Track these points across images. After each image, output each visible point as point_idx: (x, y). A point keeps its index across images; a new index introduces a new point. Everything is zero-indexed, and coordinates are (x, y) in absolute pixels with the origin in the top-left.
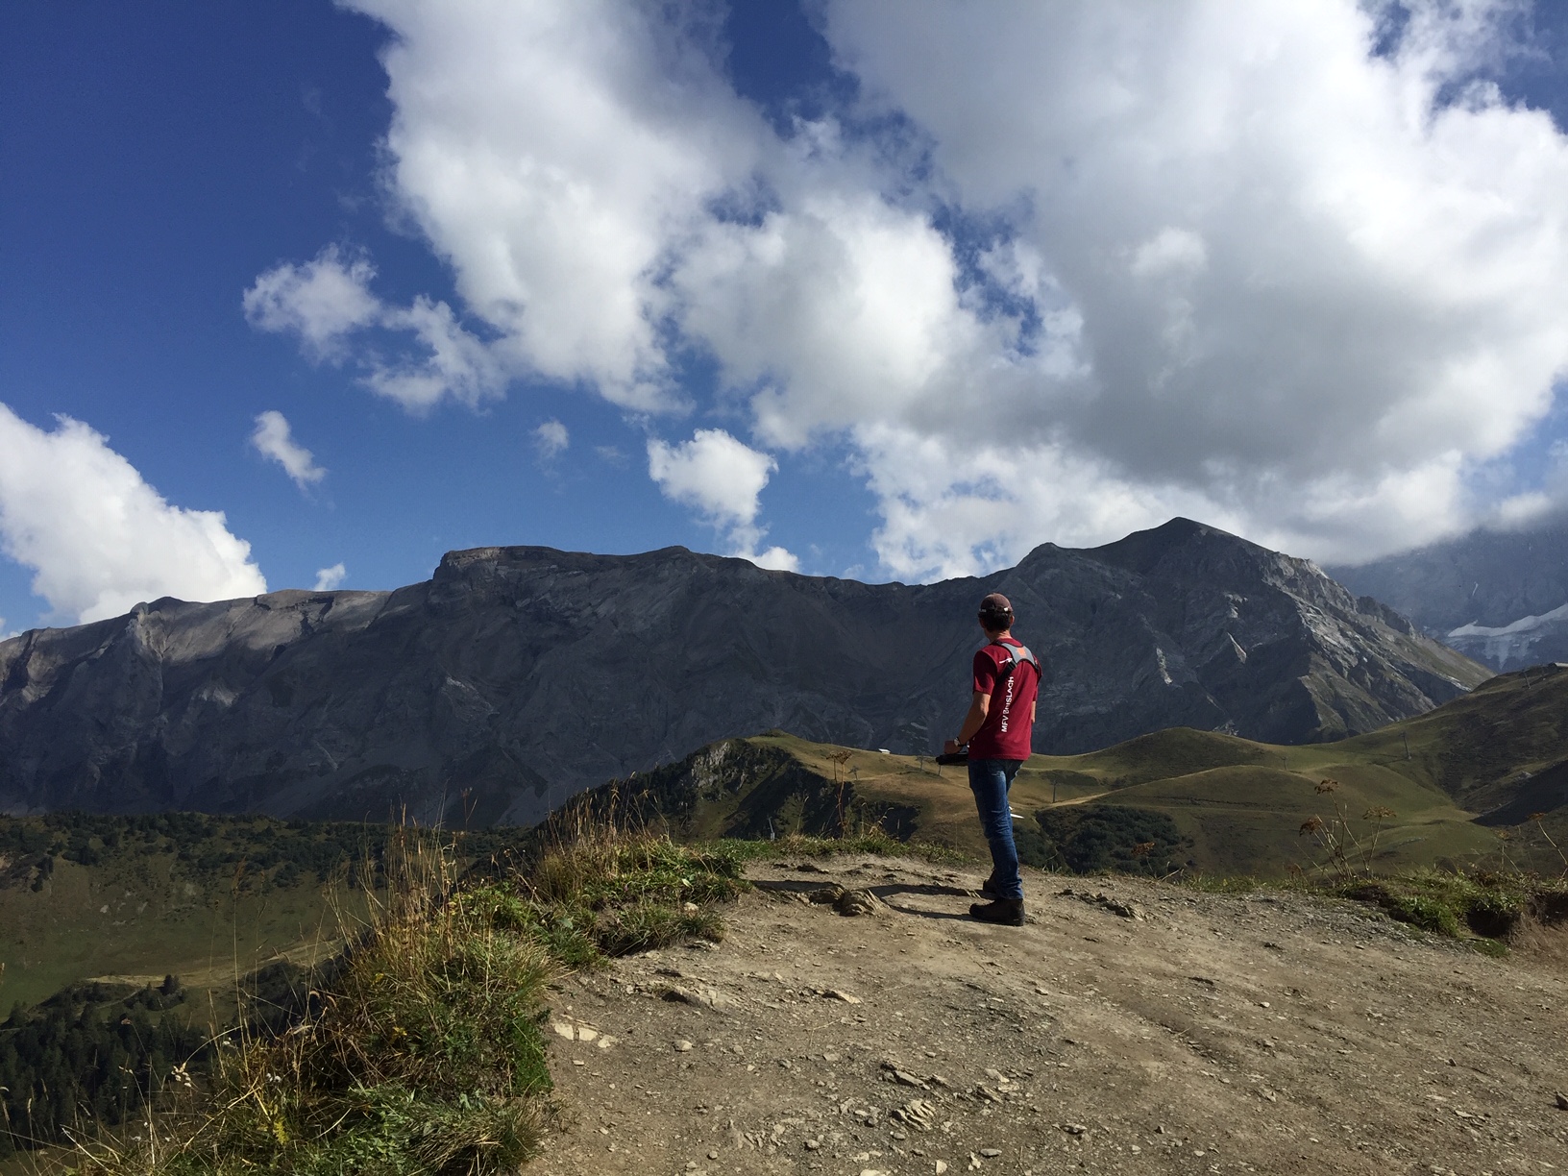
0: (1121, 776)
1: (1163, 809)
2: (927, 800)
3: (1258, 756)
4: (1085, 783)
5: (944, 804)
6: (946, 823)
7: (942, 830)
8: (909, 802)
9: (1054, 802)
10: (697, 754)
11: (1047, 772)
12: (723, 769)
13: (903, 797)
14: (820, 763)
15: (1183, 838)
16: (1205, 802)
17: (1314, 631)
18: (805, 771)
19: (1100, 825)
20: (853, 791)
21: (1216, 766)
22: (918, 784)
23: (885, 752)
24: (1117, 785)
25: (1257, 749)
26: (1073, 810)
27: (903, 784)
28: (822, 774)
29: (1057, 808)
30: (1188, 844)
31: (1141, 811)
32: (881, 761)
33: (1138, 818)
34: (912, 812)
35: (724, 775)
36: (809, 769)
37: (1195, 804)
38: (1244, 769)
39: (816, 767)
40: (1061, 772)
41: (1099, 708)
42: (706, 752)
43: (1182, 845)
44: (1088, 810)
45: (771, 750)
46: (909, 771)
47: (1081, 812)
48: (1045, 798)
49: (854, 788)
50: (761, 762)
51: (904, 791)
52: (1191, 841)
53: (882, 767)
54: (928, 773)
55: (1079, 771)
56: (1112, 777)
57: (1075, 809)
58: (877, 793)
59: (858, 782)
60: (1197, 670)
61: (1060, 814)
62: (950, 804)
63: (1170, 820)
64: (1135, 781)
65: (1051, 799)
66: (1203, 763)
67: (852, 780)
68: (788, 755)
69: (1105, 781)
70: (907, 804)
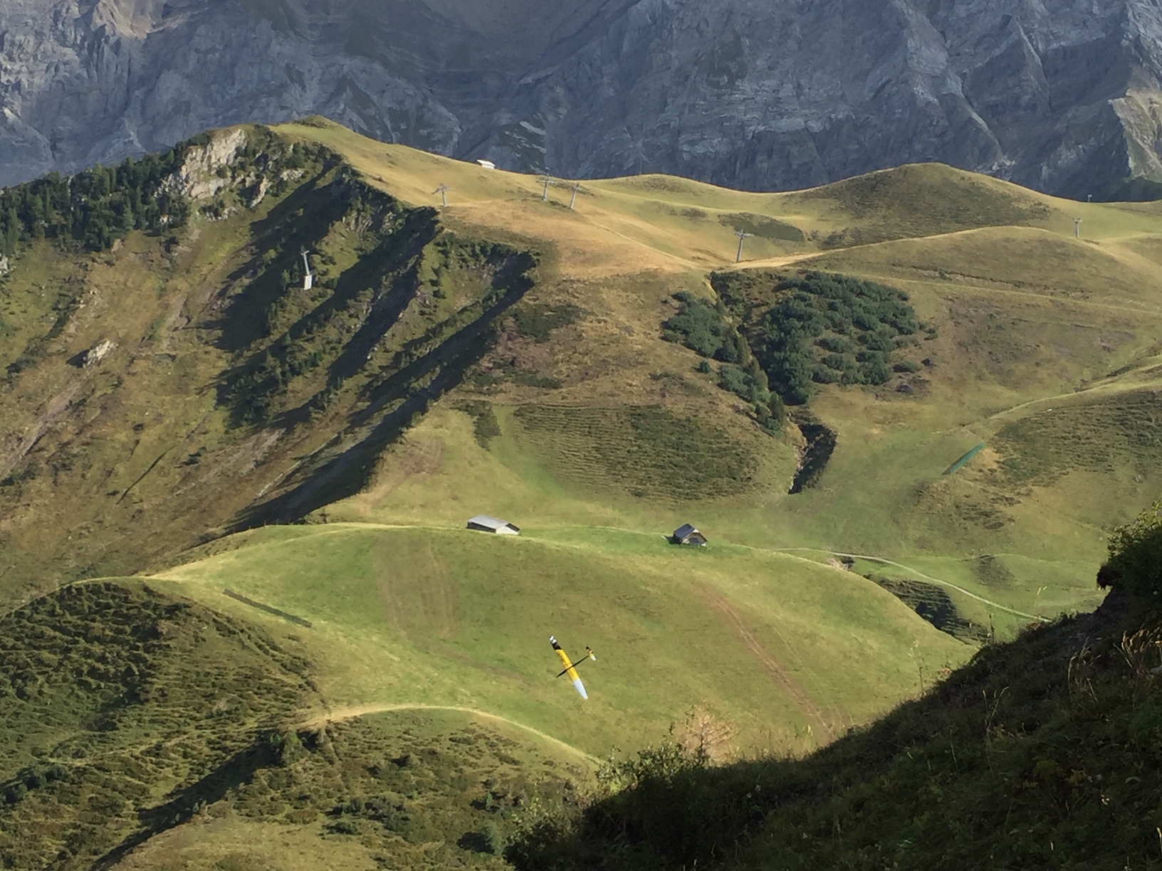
0: (840, 229)
1: (898, 282)
2: (550, 244)
3: (1040, 214)
4: (787, 235)
5: (576, 252)
6: (579, 281)
7: (570, 290)
8: (522, 245)
9: (738, 261)
10: (191, 143)
11: (730, 216)
12: (234, 170)
13: (514, 237)
14: (386, 173)
15: (921, 327)
16: (959, 277)
17: (1142, 30)
18: (363, 186)
19: (803, 299)
20: (437, 222)
21: (979, 224)
22: (538, 219)
23: (487, 165)
24: (830, 242)
25: (1040, 204)
26: (766, 274)
27: (515, 217)
28: (389, 191)
29: (744, 270)
30: (927, 335)
31: (865, 284)
32: (482, 178)
33: (861, 294)
34: (526, 260)
35: (234, 178)
36: (370, 182)
37: (945, 278)
38: (1021, 232)
39: (380, 180)
40: (751, 216)
41: (810, 123)
42: (205, 141)
43: (920, 336)
44: (791, 276)
45: (311, 147)
46: (524, 196)
47: (780, 278)
48: (726, 255)
49: (440, 217)
50: (293, 165)
51: (516, 228)
52: (931, 331)
53: (483, 189)
54: (553, 203)
55: (778, 218)
56: (826, 230)
57: (769, 274)
58: (476, 228)
59: (446, 210)
60: (963, 76)
61: (747, 279)
62: (584, 253)
63: (905, 299)
64: (859, 239)
65: (733, 257)
66: (960, 218)
67: (436, 205)
68: (337, 158)
69: (814, 236)
70: (521, 248)
